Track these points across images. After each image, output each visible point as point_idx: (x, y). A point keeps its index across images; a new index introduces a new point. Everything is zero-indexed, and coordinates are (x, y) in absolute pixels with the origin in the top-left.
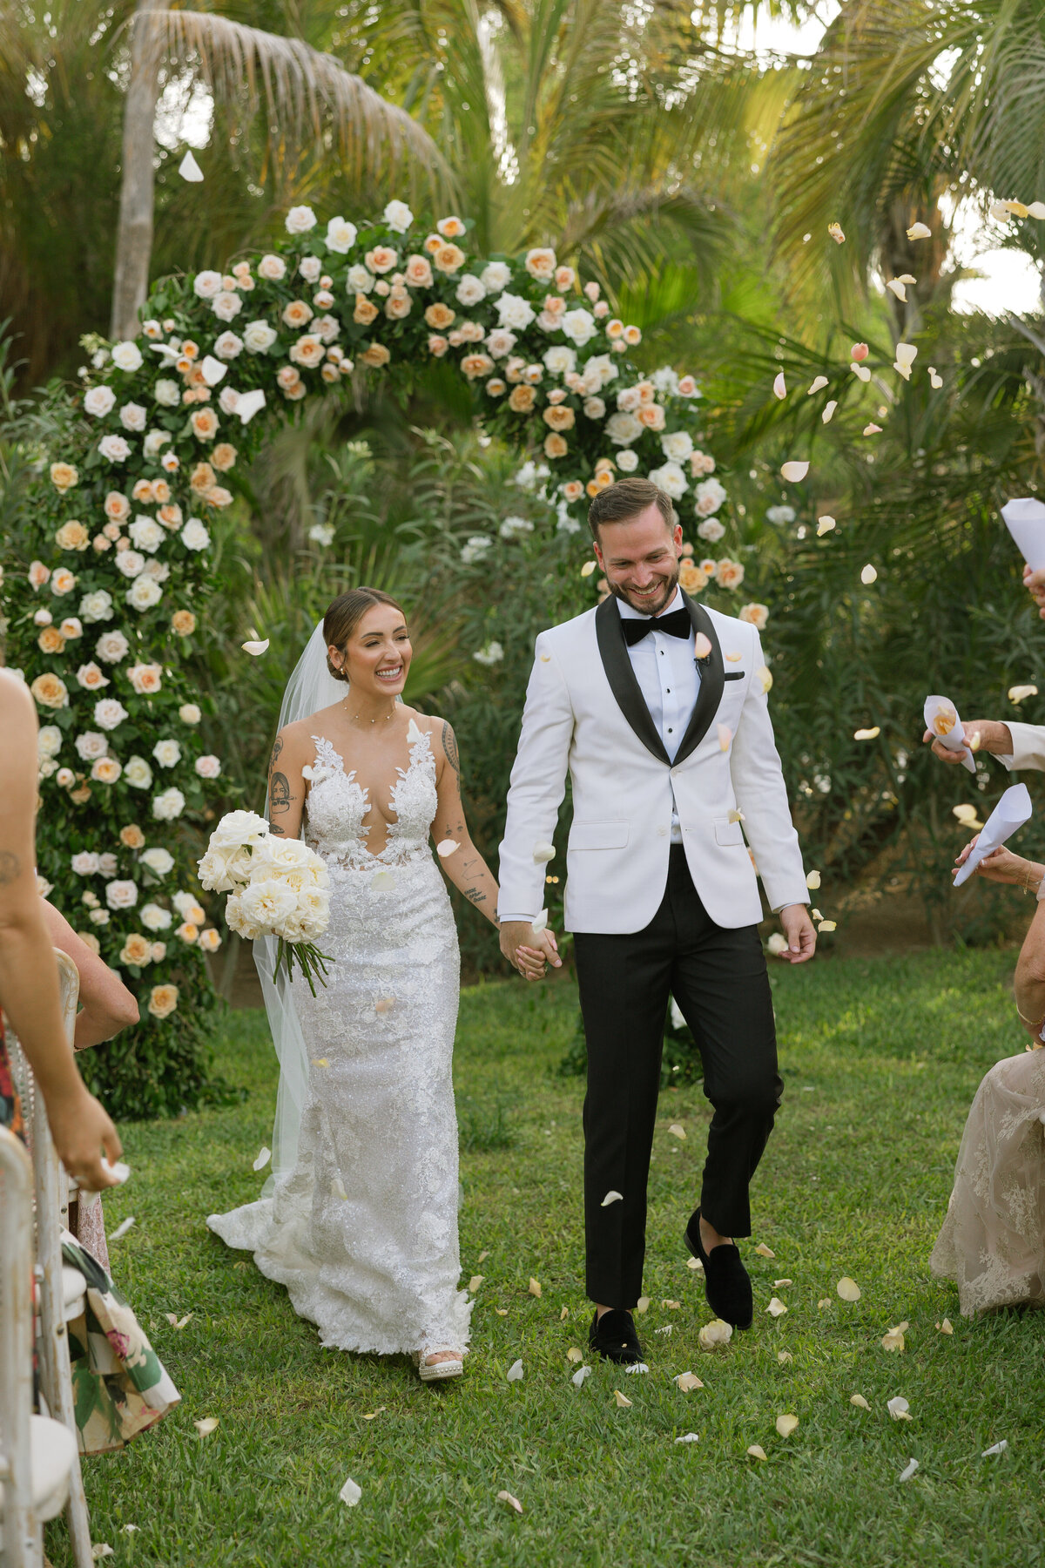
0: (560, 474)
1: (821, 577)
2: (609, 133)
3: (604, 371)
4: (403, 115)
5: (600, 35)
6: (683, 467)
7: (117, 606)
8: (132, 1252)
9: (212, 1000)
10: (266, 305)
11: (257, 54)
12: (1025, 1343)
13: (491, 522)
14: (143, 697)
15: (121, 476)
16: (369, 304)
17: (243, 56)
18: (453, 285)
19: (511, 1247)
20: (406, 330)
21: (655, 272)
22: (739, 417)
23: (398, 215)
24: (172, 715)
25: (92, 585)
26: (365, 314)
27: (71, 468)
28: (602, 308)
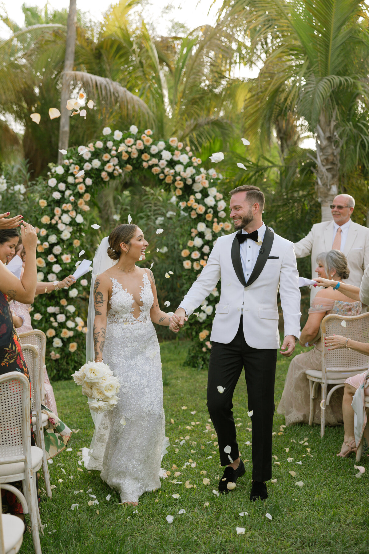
0: (180, 200)
2: (196, 102)
3: (192, 171)
4: (138, 98)
5: (194, 74)
6: (214, 197)
7: (58, 239)
10: (98, 155)
11: (96, 83)
12: (302, 432)
13: (164, 213)
14: (66, 264)
15: (58, 203)
16: (126, 154)
17: (92, 84)
18: (149, 148)
20: (137, 161)
21: (212, 141)
22: (235, 182)
23: (134, 129)
24: (74, 268)
25: (51, 233)
26: (125, 157)
27: (45, 202)
28: (191, 154)
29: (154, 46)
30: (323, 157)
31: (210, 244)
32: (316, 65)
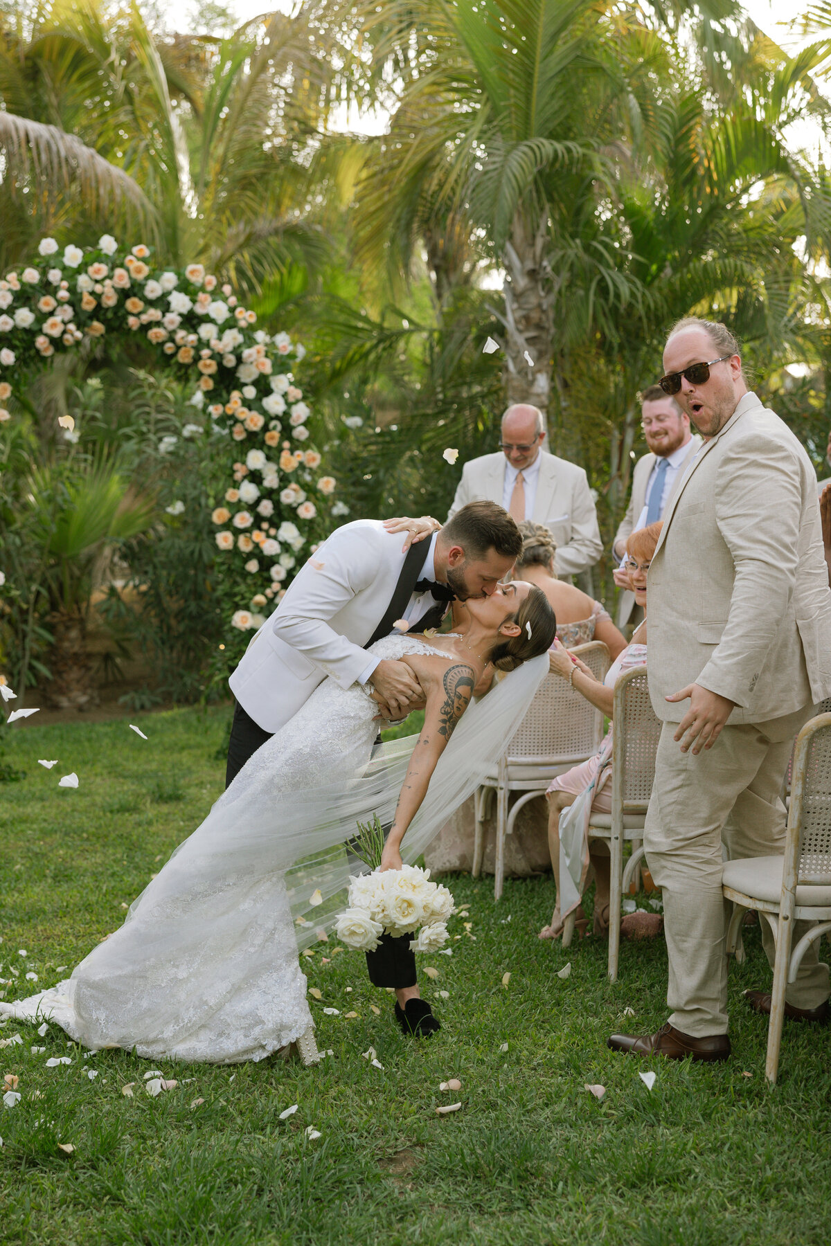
0: (210, 400)
1: (379, 460)
2: (251, 184)
3: (235, 338)
4: (122, 173)
5: (245, 123)
6: (283, 396)
10: (28, 299)
11: (27, 135)
12: (458, 892)
13: (176, 428)
16: (91, 298)
17: (18, 137)
18: (142, 286)
20: (115, 314)
21: (285, 271)
22: (332, 361)
23: (108, 244)
26: (88, 304)
28: (233, 300)
29: (157, 57)
30: (520, 313)
31: (274, 496)
32: (505, 114)
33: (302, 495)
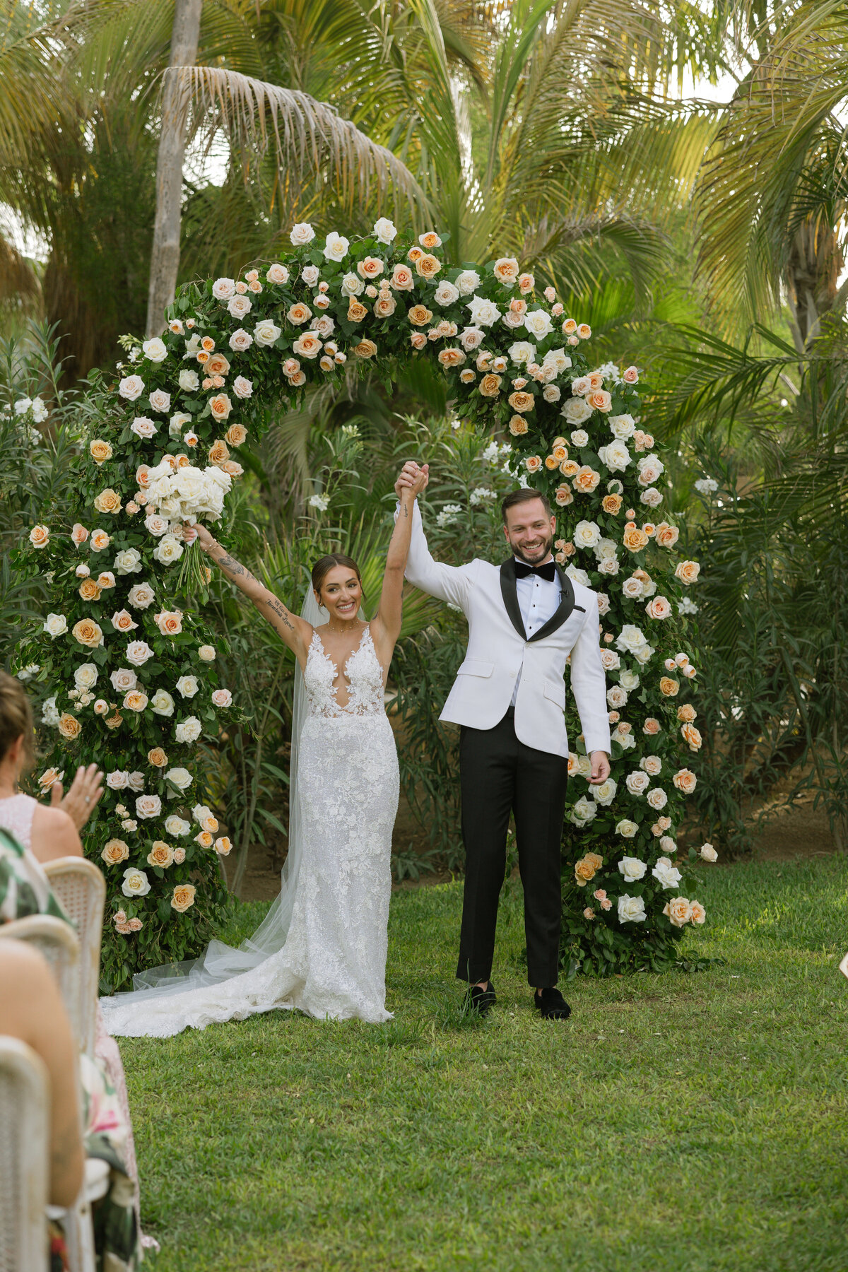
0: (522, 451)
1: (740, 538)
2: (560, 169)
3: (560, 362)
4: (389, 153)
5: (552, 88)
6: (627, 444)
7: (145, 560)
8: (154, 1119)
9: (225, 895)
10: (273, 306)
11: (267, 103)
13: (461, 492)
14: (167, 639)
15: (149, 451)
16: (360, 305)
17: (256, 104)
18: (432, 289)
19: (482, 1118)
20: (391, 328)
21: (598, 285)
22: (670, 404)
23: (385, 230)
24: (192, 654)
25: (124, 544)
26: (356, 313)
27: (108, 446)
28: (558, 308)
31: (612, 587)
33: (651, 587)
